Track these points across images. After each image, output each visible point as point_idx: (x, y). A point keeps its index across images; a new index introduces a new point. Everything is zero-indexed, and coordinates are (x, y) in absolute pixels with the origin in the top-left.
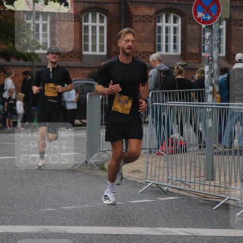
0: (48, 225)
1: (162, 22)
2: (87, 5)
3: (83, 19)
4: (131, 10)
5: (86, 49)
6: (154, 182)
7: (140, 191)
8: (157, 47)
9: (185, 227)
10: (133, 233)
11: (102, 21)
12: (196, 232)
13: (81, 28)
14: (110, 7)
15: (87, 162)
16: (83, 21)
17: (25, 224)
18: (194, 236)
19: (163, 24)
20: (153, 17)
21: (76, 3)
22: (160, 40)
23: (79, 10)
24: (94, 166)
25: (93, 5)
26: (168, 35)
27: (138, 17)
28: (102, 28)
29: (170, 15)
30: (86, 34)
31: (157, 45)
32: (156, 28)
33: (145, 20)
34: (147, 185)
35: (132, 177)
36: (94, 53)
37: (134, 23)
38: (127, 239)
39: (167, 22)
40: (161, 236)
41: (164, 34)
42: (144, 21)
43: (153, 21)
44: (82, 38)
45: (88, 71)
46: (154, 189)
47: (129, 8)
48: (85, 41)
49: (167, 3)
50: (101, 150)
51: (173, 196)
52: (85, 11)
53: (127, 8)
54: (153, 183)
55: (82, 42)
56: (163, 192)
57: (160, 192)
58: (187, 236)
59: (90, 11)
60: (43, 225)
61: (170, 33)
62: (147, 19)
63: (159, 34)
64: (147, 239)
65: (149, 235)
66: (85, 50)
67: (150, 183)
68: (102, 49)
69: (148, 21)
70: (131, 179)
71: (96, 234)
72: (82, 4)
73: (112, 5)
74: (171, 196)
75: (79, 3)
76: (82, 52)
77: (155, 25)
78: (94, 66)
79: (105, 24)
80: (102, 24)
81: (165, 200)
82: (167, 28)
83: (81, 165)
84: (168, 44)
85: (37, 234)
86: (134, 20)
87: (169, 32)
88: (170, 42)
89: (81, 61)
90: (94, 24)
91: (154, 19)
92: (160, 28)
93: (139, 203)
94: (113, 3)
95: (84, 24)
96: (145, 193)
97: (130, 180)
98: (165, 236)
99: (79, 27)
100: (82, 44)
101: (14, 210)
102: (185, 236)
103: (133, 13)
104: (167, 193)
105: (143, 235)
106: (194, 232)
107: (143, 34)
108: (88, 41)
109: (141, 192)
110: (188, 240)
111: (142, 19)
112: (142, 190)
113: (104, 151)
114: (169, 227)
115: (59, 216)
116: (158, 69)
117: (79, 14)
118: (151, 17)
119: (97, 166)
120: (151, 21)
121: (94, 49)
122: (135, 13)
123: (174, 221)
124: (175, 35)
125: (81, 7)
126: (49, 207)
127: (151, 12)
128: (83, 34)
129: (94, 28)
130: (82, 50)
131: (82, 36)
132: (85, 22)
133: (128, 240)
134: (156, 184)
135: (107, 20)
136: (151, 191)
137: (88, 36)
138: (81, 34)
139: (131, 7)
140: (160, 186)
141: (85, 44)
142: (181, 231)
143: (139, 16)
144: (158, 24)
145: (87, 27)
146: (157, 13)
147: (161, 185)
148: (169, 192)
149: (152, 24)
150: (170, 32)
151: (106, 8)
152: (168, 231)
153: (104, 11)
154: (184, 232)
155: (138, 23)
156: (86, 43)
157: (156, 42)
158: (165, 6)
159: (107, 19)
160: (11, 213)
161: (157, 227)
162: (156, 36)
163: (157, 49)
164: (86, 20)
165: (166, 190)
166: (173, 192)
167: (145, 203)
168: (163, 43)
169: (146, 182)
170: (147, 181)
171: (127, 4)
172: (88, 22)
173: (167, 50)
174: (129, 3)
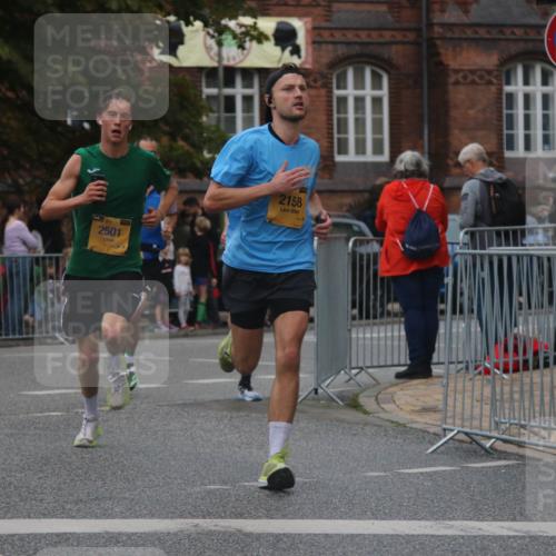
0: (204, 517)
1: (516, 84)
2: (342, 50)
3: (334, 81)
4: (443, 59)
5: (343, 150)
6: (460, 429)
7: (430, 450)
8: (505, 141)
9: (514, 520)
10: (391, 532)
11: (377, 85)
12: (537, 529)
13: (330, 102)
14: (395, 53)
15: (316, 391)
16: (334, 85)
17: (152, 515)
18: (530, 537)
19: (517, 88)
20: (495, 73)
21: (316, 45)
22: (511, 126)
23: (325, 60)
24: (334, 400)
25: (356, 49)
26: (531, 112)
27: (461, 74)
28: (377, 101)
29: (533, 68)
30: (342, 116)
31: (505, 137)
32: (501, 99)
33: (477, 79)
34: (445, 436)
35: (417, 422)
36: (361, 159)
37: (451, 88)
38: (375, 543)
39: (526, 82)
40: (454, 538)
41: (520, 111)
42: (473, 82)
43: (495, 81)
44: (332, 125)
45: (348, 200)
46: (464, 445)
47: (438, 54)
48: (339, 132)
49: (526, 41)
50: (354, 365)
51: (505, 459)
52: (339, 63)
53: (434, 53)
54: (459, 432)
55: (332, 134)
56: (483, 452)
57: (475, 452)
58: (514, 537)
59: (350, 64)
60: (193, 517)
61: (535, 109)
62: (481, 77)
63: (509, 112)
64: (420, 544)
65: (427, 536)
66: (339, 153)
67: (452, 430)
68: (378, 149)
69: (483, 82)
70: (414, 426)
71: (308, 535)
72: (330, 47)
73: (400, 47)
74: (500, 459)
75: (324, 46)
76: (333, 157)
77: (500, 91)
78: (361, 188)
79: (384, 92)
80: (377, 93)
81: (483, 467)
82: (527, 97)
83: (305, 399)
84: (532, 132)
85: (176, 534)
86: (452, 79)
87: (532, 107)
88: (535, 129)
89: (331, 177)
90: (359, 93)
91: (496, 77)
92: (511, 97)
93: (422, 473)
94: (403, 43)
95: (337, 92)
96: (442, 453)
97: (411, 428)
98: (463, 537)
99: (325, 99)
100: (332, 138)
101: (135, 490)
102: (509, 537)
103: (448, 65)
104: (491, 453)
105: (413, 536)
106: (533, 529)
107: (471, 112)
108: (346, 132)
109: (433, 452)
110: (515, 545)
111: (470, 77)
112: (435, 447)
113: (362, 368)
114: (478, 520)
115: (233, 499)
116: (482, 181)
117: (325, 71)
118: (489, 72)
119: (342, 400)
120: (490, 83)
121: (360, 149)
122: (453, 65)
123: (494, 507)
124: (546, 112)
125: (328, 54)
126: (214, 483)
127: (489, 60)
128: (335, 116)
129: (359, 101)
130: (332, 152)
131: (332, 120)
132: (338, 88)
133: (378, 545)
134: (466, 434)
135: (390, 84)
136: (457, 449)
137: (346, 120)
138: (330, 115)
139: (442, 51)
140: (474, 437)
141: (339, 139)
142: (502, 527)
143: (462, 70)
144: (507, 89)
145: (343, 101)
146: (503, 63)
147: (477, 435)
148: (496, 450)
149: (493, 88)
150: (535, 105)
151: (386, 56)
152: (473, 528)
153: (381, 63)
154: (509, 529)
155: (461, 88)
156: (342, 136)
157: (502, 130)
158: (521, 46)
159: (390, 79)
160: (127, 495)
161: (450, 519)
162: (501, 116)
163: (505, 146)
164: (342, 85)
165: (491, 447)
166: (505, 452)
167: (435, 472)
168: (520, 132)
169: (445, 430)
170: (444, 426)
171: (435, 46)
172: (345, 88)
173: (528, 147)
174: (438, 42)
